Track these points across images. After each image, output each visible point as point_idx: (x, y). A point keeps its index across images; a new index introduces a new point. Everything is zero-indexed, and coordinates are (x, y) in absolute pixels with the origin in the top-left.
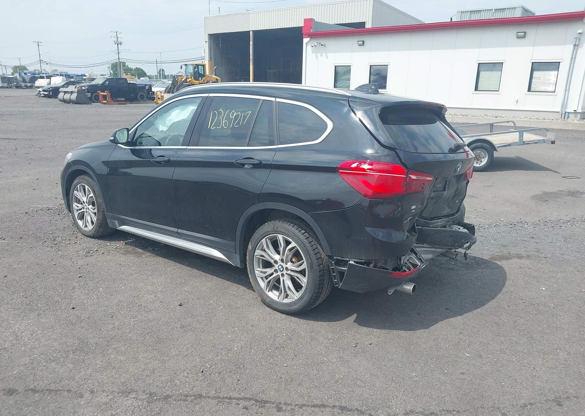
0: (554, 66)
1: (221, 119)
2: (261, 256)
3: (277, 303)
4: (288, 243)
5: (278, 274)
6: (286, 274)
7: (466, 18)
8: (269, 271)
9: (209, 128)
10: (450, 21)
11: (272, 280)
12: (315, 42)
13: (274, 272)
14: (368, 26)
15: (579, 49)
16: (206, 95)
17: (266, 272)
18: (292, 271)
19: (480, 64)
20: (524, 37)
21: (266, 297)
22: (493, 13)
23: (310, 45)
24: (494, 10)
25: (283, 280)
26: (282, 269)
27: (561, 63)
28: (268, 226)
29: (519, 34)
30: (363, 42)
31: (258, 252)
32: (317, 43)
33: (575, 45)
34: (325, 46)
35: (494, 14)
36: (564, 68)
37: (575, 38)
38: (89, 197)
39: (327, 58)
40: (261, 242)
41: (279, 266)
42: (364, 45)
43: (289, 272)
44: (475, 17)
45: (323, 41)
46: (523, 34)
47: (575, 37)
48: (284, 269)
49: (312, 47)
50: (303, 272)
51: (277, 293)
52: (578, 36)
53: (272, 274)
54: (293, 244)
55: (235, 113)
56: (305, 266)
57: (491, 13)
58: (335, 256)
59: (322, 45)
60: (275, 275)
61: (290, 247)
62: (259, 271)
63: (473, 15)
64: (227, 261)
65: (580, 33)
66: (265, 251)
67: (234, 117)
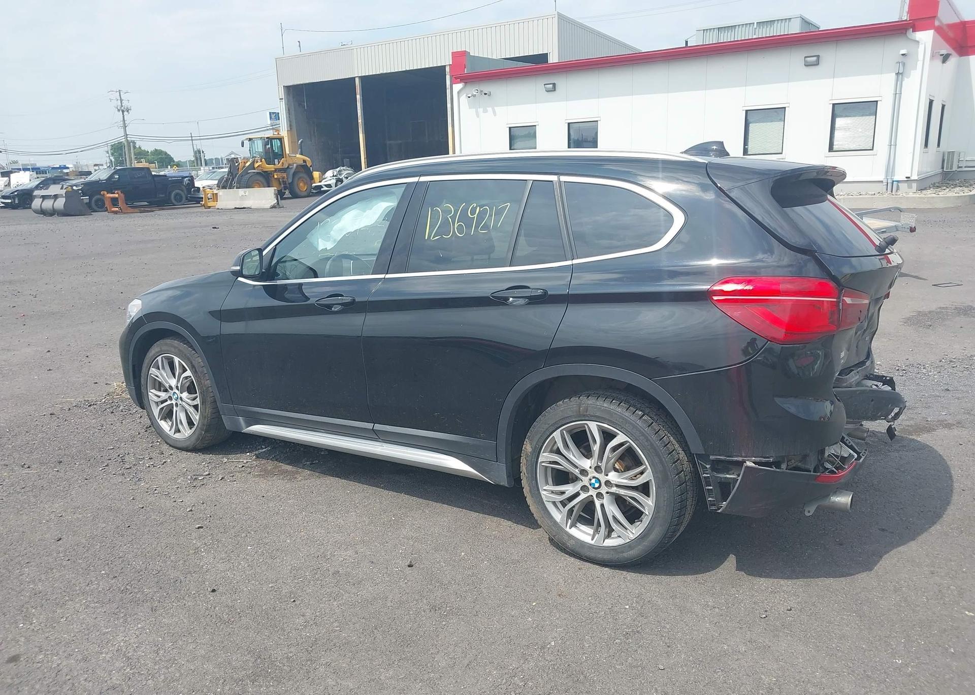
0: (869, 108)
1: (450, 220)
2: (551, 463)
3: (591, 547)
4: (608, 436)
5: (590, 493)
6: (607, 493)
7: (712, 39)
8: (570, 489)
9: (426, 238)
10: (685, 46)
11: (578, 505)
12: (473, 90)
13: (581, 492)
14: (553, 59)
15: (905, 79)
16: (415, 179)
17: (563, 493)
18: (617, 486)
19: (748, 112)
20: (817, 64)
21: (566, 538)
22: (755, 29)
23: (465, 95)
24: (755, 24)
25: (602, 506)
26: (597, 485)
27: (879, 102)
28: (565, 407)
29: (808, 59)
30: (554, 85)
31: (545, 457)
32: (477, 91)
33: (898, 74)
34: (490, 95)
35: (757, 30)
36: (884, 110)
37: (897, 63)
38: (181, 379)
39: (495, 115)
40: (551, 437)
41: (590, 480)
42: (555, 90)
43: (614, 490)
44: (726, 38)
45: (487, 87)
46: (815, 59)
47: (897, 61)
48: (603, 484)
49: (469, 97)
50: (644, 489)
51: (590, 530)
52: (901, 59)
53: (577, 495)
54: (621, 438)
55: (478, 208)
56: (648, 476)
57: (751, 28)
58: (713, 455)
59: (485, 94)
60: (583, 496)
61: (614, 443)
62: (547, 491)
63: (722, 35)
64: (476, 475)
65: (903, 55)
66: (558, 452)
67: (476, 215)
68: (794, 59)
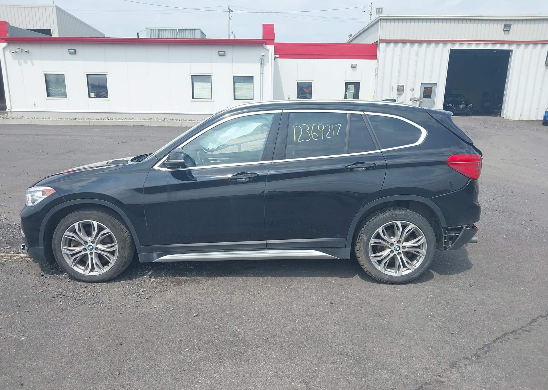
0: (250, 79)
1: (308, 132)
2: (375, 243)
5: (394, 253)
6: (403, 251)
7: (155, 35)
8: (384, 253)
9: (295, 141)
10: (137, 37)
11: (389, 260)
12: (15, 48)
14: (55, 34)
15: (264, 67)
16: (280, 111)
17: (380, 256)
18: (409, 247)
19: (193, 76)
20: (224, 55)
21: (383, 276)
22: (178, 32)
23: (9, 51)
24: (177, 30)
25: (401, 258)
26: (398, 249)
27: (254, 77)
28: (384, 216)
29: (220, 52)
30: (75, 50)
31: (373, 241)
32: (18, 49)
33: (261, 64)
34: (28, 52)
36: (256, 80)
37: (260, 59)
39: (33, 65)
40: (377, 231)
41: (395, 247)
42: (76, 54)
43: (406, 249)
45: (26, 48)
46: (223, 53)
47: (260, 58)
48: (401, 248)
49: (13, 52)
51: (394, 270)
52: (262, 57)
53: (388, 256)
54: (411, 226)
55: (323, 127)
56: (423, 241)
57: (175, 32)
58: (450, 227)
59: (26, 52)
60: (391, 255)
61: (408, 229)
62: (373, 257)
65: (263, 55)
66: (380, 238)
67: (323, 130)
68: (213, 52)
